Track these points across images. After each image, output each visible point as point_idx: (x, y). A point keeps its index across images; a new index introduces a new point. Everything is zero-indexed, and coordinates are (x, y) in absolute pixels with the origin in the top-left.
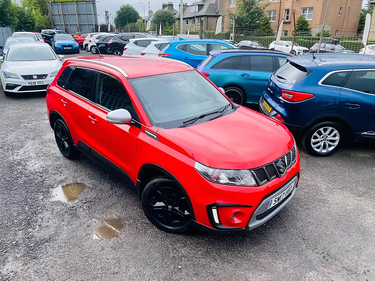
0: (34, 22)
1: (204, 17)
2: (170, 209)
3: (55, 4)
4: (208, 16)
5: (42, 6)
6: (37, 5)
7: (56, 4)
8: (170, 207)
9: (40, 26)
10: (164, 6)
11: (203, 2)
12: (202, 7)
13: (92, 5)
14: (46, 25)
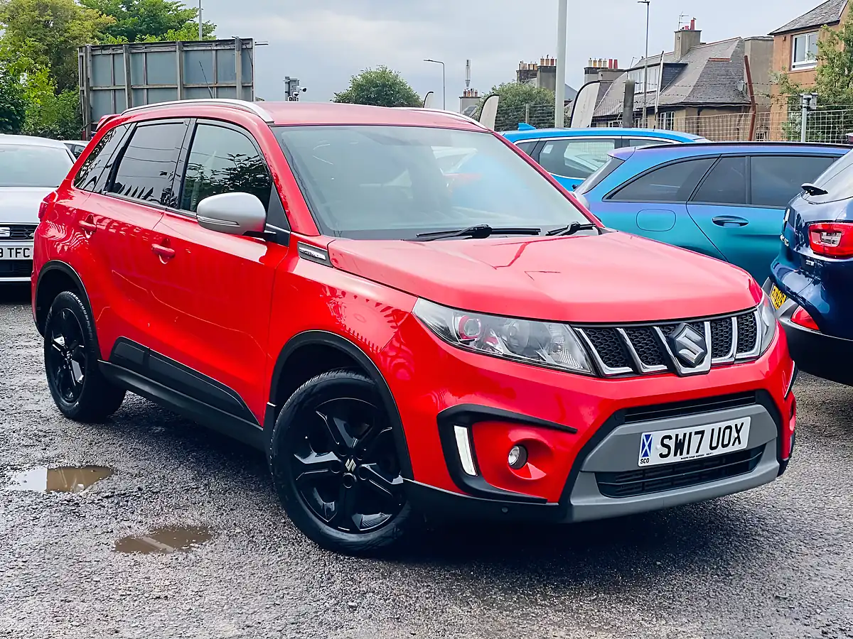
0: (21, 113)
1: (685, 110)
2: (351, 471)
3: (104, 52)
4: (701, 108)
5: (58, 60)
6: (42, 58)
7: (110, 51)
8: (350, 464)
9: (42, 130)
10: (525, 74)
11: (683, 54)
12: (680, 73)
13: (237, 53)
14: (63, 123)
